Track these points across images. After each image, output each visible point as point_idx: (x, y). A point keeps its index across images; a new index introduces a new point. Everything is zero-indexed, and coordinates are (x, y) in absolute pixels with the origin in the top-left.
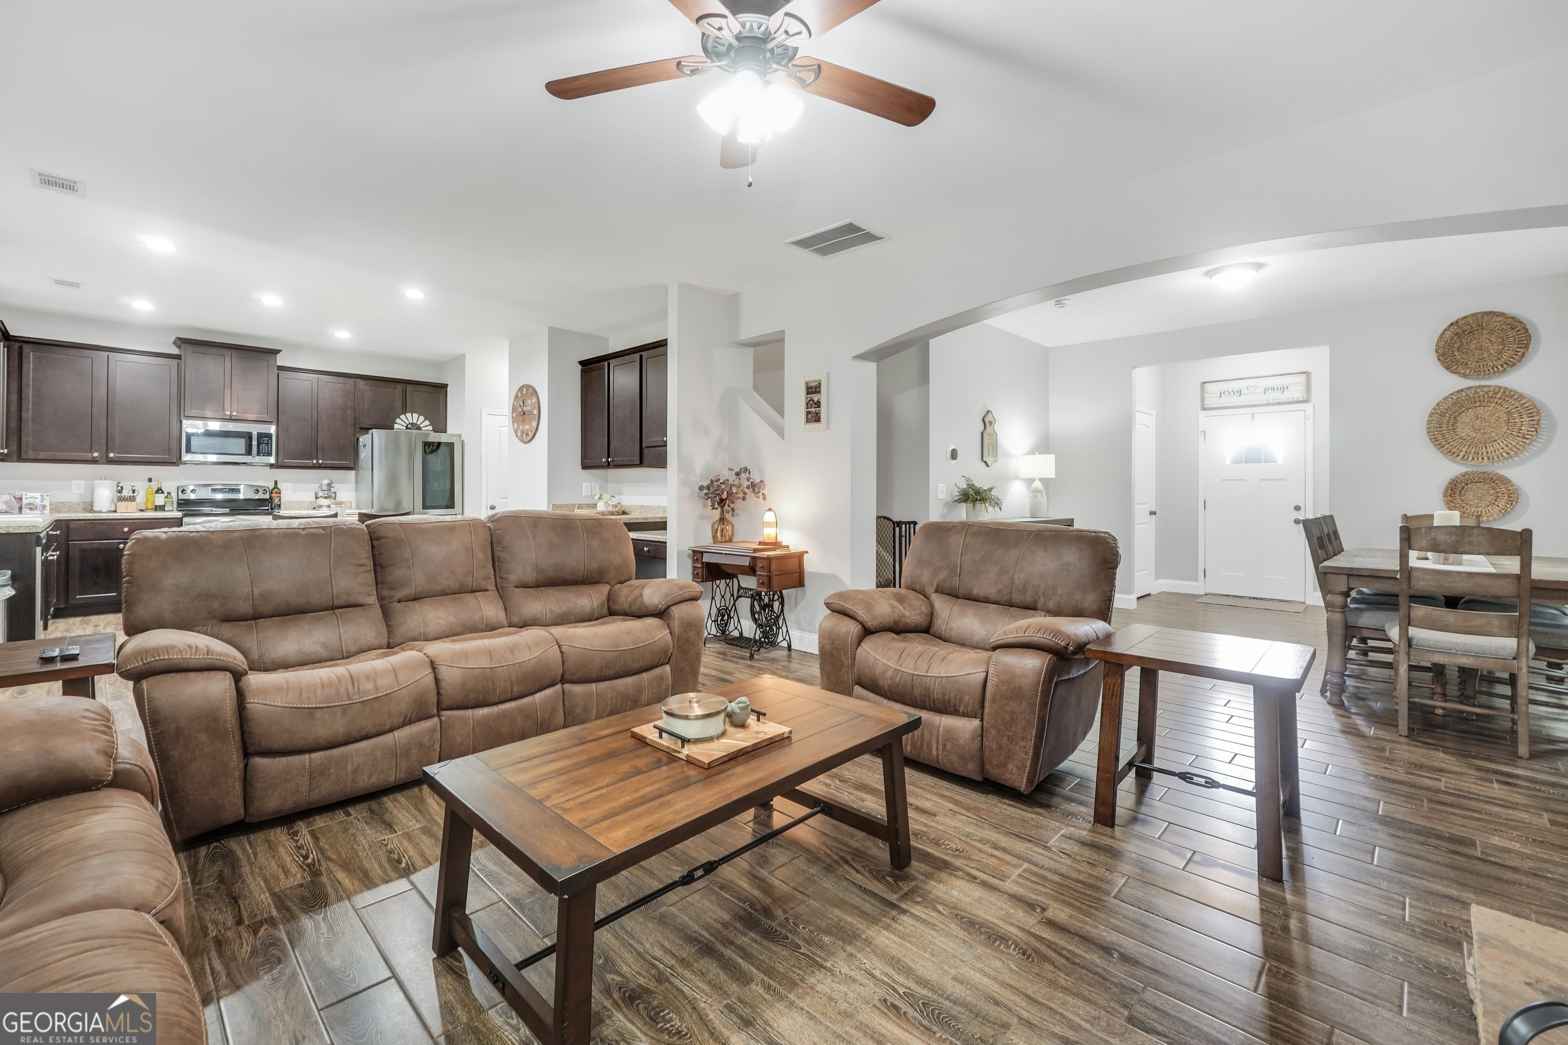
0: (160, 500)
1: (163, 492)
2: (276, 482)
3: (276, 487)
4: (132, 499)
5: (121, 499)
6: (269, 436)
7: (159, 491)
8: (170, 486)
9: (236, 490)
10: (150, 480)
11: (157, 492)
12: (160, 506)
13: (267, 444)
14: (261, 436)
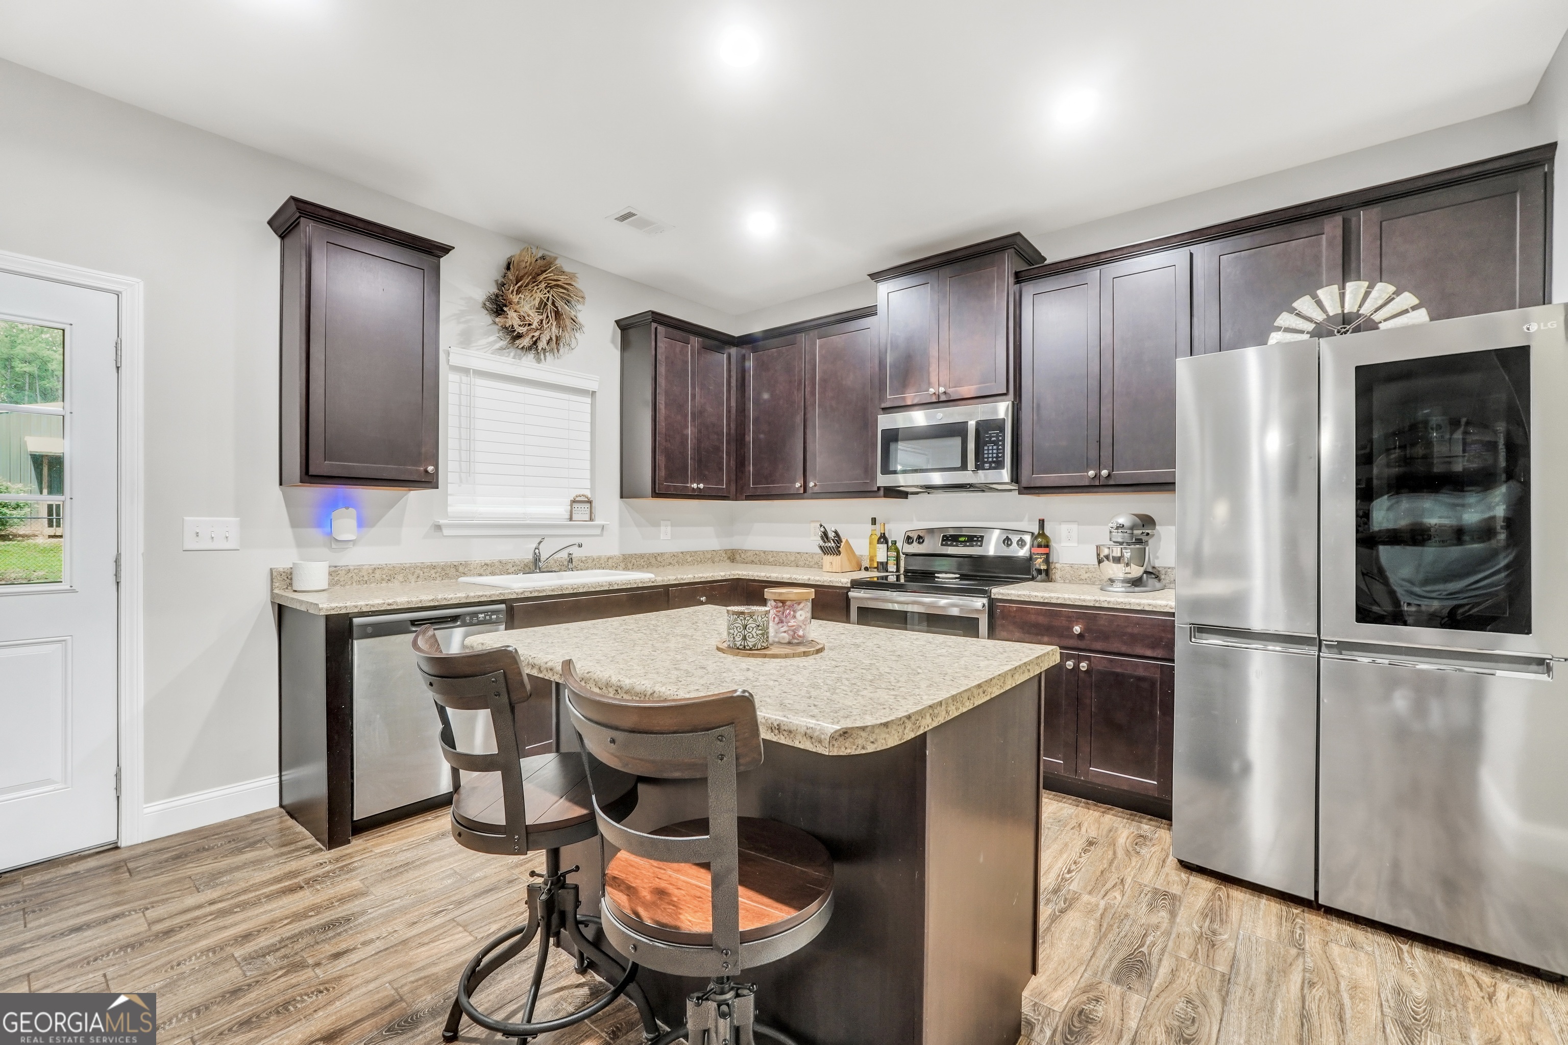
0: (881, 554)
1: (887, 542)
2: (1042, 523)
3: (1042, 534)
4: (836, 551)
5: (825, 551)
6: (999, 426)
7: (883, 539)
8: (897, 533)
9: (974, 539)
10: (874, 521)
11: (879, 542)
12: (882, 563)
13: (995, 443)
14: (983, 428)
